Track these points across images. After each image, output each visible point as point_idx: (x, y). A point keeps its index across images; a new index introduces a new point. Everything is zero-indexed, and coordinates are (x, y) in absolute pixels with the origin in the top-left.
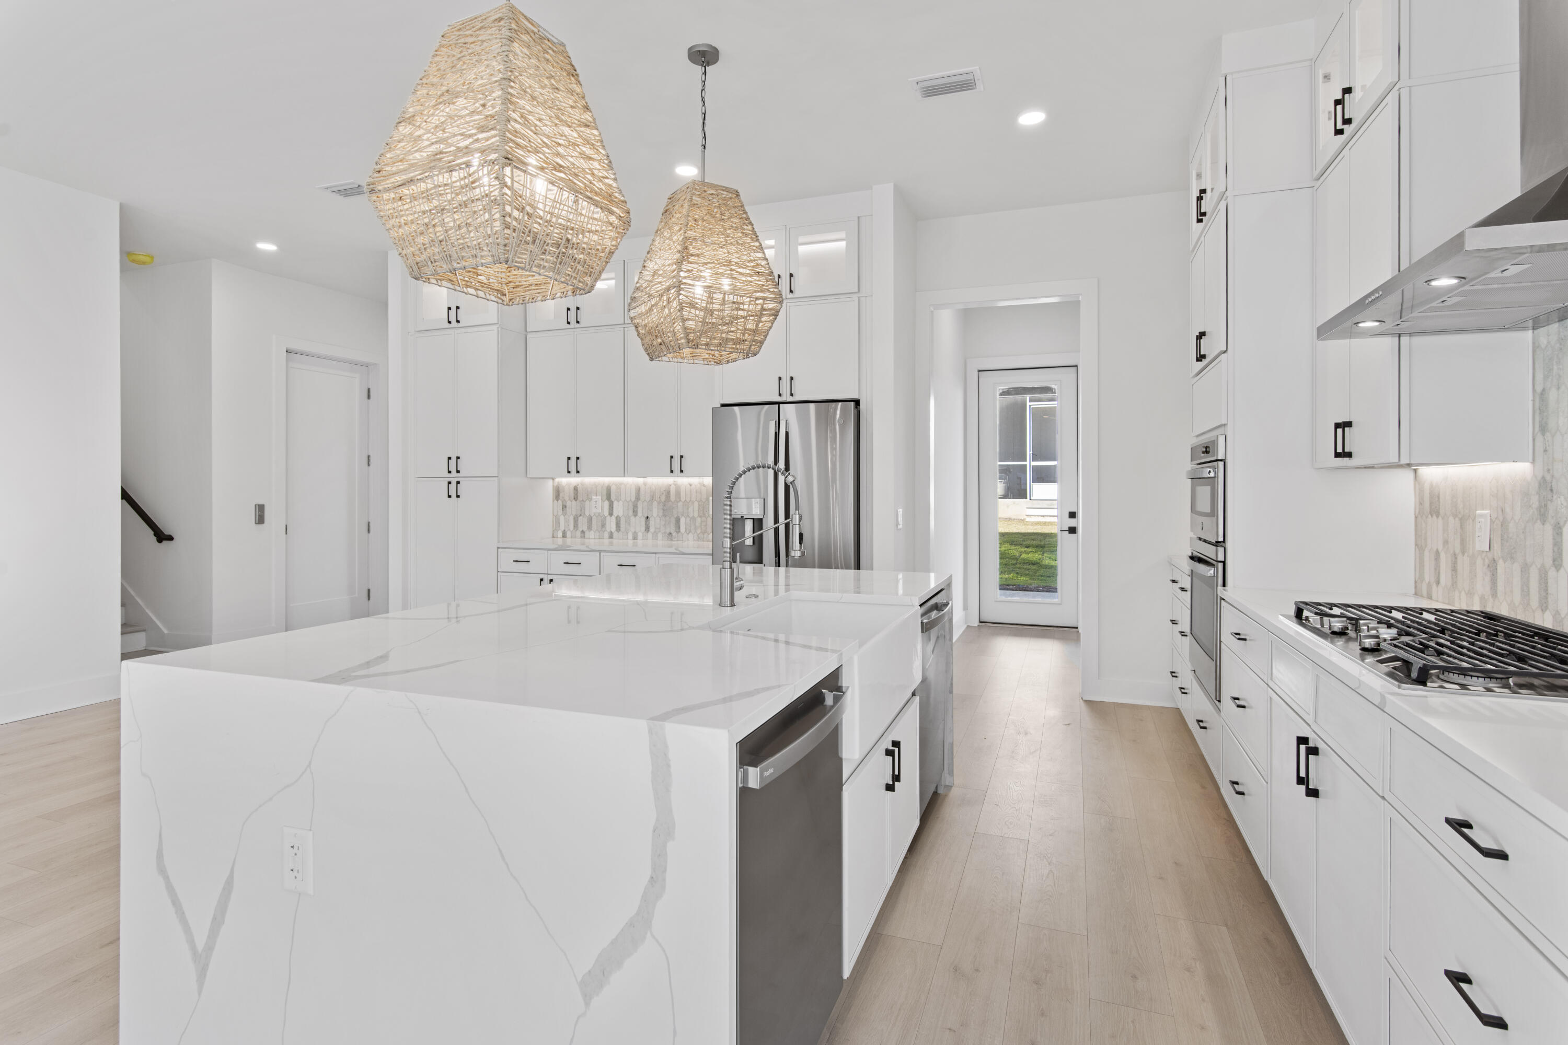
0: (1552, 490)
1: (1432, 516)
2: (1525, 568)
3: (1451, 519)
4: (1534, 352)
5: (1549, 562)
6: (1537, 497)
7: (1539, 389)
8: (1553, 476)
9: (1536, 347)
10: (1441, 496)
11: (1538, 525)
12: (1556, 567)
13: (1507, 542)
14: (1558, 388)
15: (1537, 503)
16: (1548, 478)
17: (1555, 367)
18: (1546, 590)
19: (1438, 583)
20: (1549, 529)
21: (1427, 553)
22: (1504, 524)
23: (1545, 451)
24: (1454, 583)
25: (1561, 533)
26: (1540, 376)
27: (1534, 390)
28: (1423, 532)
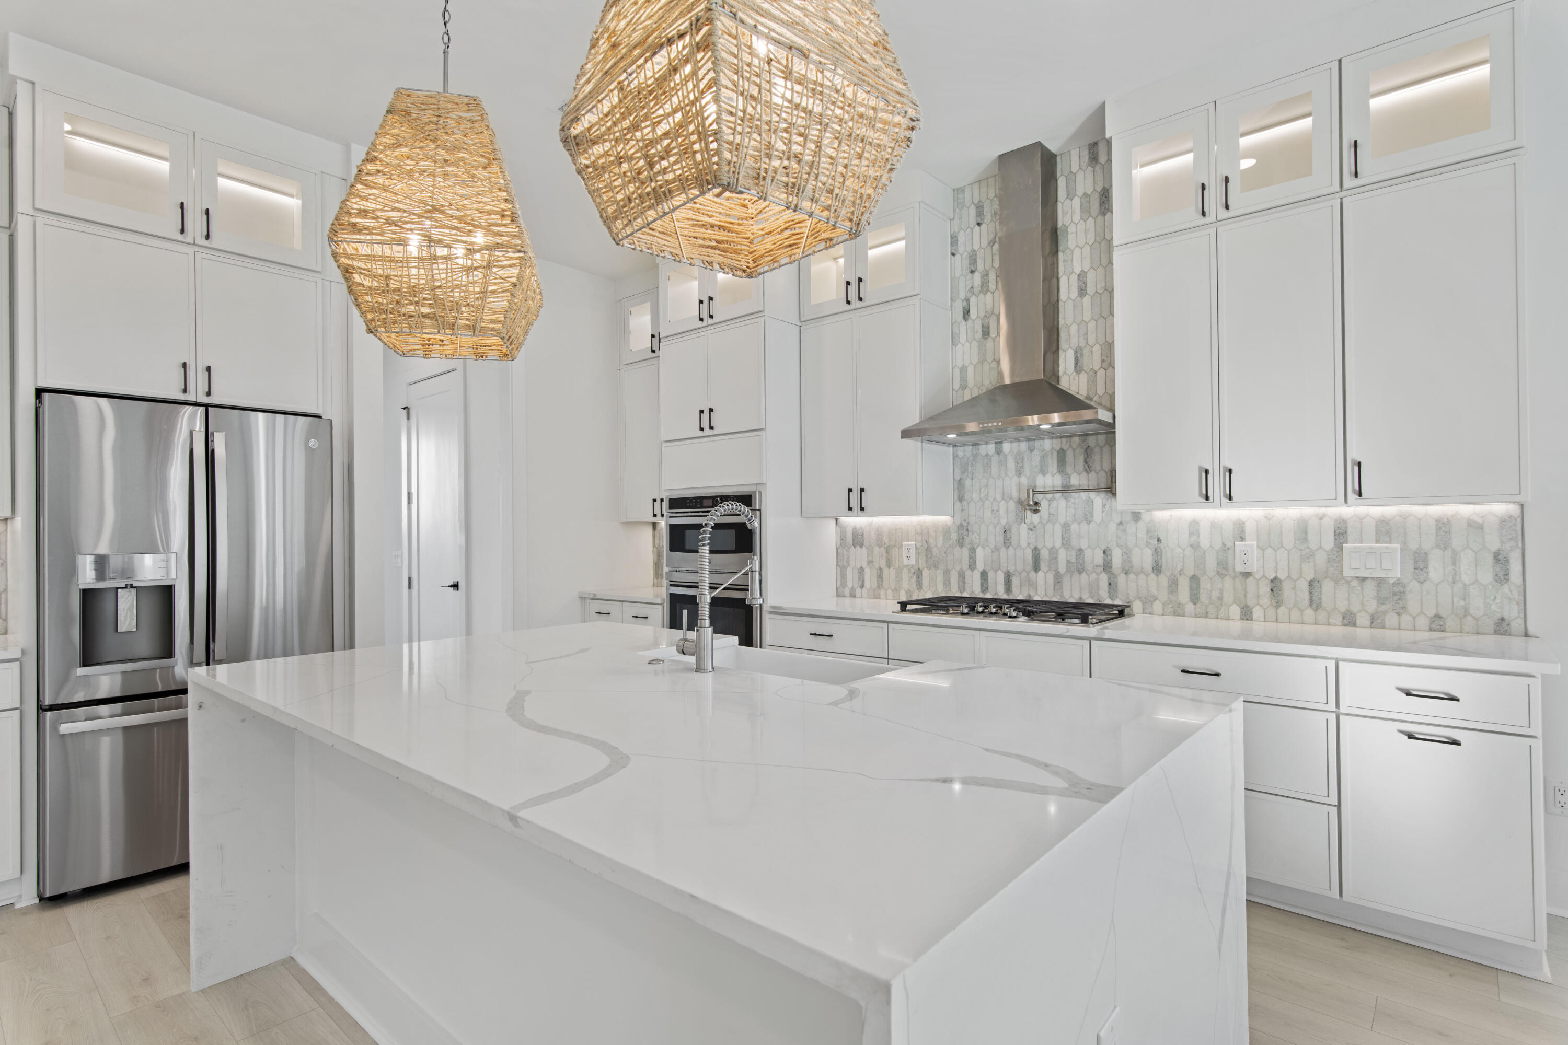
0: (967, 530)
1: (855, 547)
2: (947, 573)
3: (877, 549)
4: (954, 458)
5: (965, 566)
6: (956, 534)
7: (957, 478)
8: (968, 523)
9: (955, 456)
10: (865, 535)
11: (958, 548)
12: (971, 569)
13: (931, 558)
14: (972, 479)
15: (956, 537)
16: (965, 524)
17: (970, 468)
18: (964, 582)
19: (862, 586)
20: (965, 552)
21: (849, 571)
22: (928, 550)
23: (963, 510)
24: (880, 586)
25: (975, 552)
26: (958, 472)
27: (954, 479)
28: (846, 557)
